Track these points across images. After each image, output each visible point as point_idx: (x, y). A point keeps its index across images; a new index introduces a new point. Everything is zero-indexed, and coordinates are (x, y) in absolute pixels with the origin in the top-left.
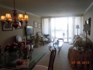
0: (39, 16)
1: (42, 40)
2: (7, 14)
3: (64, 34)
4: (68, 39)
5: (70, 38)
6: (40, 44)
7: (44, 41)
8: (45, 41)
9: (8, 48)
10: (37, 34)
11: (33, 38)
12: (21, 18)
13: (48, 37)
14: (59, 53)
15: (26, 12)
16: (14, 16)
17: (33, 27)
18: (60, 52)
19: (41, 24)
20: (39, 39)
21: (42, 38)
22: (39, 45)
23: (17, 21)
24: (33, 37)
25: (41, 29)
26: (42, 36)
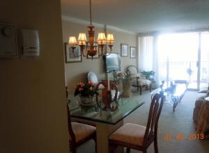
0: (132, 33)
1: (138, 82)
2: (80, 34)
3: (190, 72)
4: (198, 82)
5: (205, 81)
6: (133, 92)
7: (142, 84)
8: (144, 86)
9: (80, 89)
10: (127, 70)
11: (118, 78)
12: (102, 40)
13: (151, 77)
14: (174, 110)
15: (105, 26)
16: (90, 36)
17: (119, 57)
18: (177, 107)
19: (137, 48)
20: (131, 80)
21: (138, 78)
22: (131, 94)
23: (94, 45)
24: (119, 75)
25: (135, 59)
26: (139, 75)
